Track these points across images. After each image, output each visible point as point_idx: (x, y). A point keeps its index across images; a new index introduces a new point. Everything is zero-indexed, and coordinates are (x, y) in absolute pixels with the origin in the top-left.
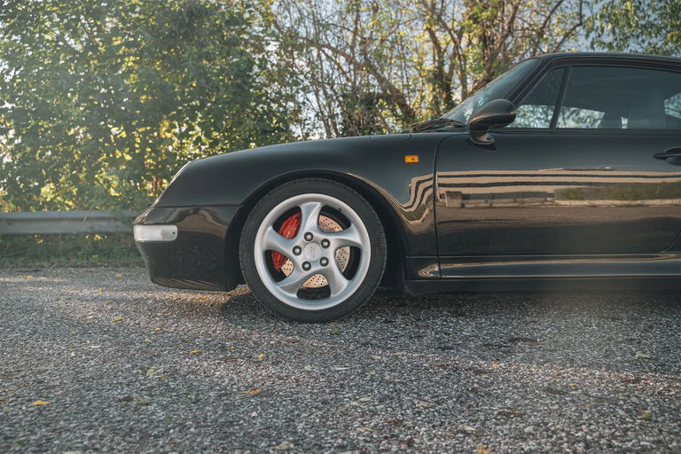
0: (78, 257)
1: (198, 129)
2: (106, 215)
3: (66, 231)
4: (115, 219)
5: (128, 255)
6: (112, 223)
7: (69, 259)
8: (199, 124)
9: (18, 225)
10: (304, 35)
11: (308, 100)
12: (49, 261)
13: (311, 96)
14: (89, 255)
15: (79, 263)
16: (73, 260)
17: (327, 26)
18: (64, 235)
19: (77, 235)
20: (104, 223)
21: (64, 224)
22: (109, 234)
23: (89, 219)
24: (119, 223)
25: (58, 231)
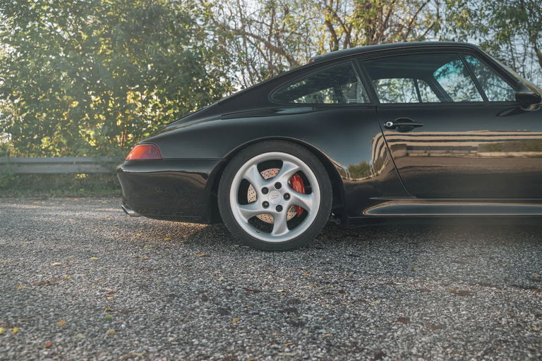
0: (69, 190)
1: (155, 97)
2: (90, 160)
3: (60, 172)
4: (96, 163)
5: (106, 189)
6: (94, 166)
7: (63, 192)
8: (156, 94)
9: (26, 167)
10: (234, 28)
11: (236, 76)
12: (49, 192)
13: (239, 74)
14: (77, 190)
15: (71, 195)
16: (66, 193)
17: (251, 22)
18: (58, 174)
19: (69, 174)
20: (88, 166)
21: (58, 166)
22: (91, 174)
23: (77, 163)
24: (99, 166)
25: (54, 171)
